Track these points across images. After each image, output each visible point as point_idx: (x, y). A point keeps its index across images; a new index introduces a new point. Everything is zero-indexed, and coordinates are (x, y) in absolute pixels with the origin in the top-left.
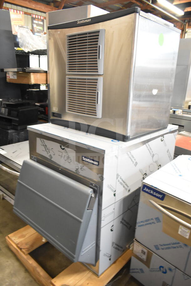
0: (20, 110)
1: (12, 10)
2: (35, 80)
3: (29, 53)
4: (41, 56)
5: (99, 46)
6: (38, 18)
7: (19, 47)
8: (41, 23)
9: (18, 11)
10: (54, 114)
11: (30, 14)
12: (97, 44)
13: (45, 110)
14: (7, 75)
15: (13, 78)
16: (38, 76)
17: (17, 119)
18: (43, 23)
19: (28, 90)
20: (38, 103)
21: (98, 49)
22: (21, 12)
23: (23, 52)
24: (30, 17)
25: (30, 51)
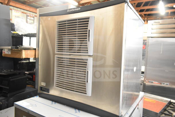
0: (11, 80)
1: (14, 10)
2: (26, 55)
3: (22, 35)
4: (31, 38)
5: (89, 30)
6: (31, 16)
7: (15, 31)
8: (33, 19)
9: (18, 11)
10: (41, 88)
11: (26, 13)
12: (87, 28)
13: (32, 77)
14: (3, 51)
15: (7, 53)
16: (28, 52)
17: (8, 88)
18: (34, 19)
19: (19, 62)
20: (27, 71)
21: (88, 32)
22: (20, 12)
23: (18, 34)
24: (25, 15)
25: (24, 34)
